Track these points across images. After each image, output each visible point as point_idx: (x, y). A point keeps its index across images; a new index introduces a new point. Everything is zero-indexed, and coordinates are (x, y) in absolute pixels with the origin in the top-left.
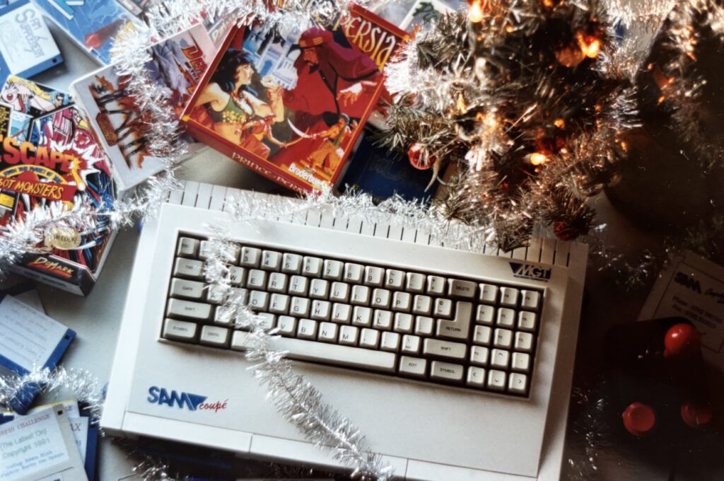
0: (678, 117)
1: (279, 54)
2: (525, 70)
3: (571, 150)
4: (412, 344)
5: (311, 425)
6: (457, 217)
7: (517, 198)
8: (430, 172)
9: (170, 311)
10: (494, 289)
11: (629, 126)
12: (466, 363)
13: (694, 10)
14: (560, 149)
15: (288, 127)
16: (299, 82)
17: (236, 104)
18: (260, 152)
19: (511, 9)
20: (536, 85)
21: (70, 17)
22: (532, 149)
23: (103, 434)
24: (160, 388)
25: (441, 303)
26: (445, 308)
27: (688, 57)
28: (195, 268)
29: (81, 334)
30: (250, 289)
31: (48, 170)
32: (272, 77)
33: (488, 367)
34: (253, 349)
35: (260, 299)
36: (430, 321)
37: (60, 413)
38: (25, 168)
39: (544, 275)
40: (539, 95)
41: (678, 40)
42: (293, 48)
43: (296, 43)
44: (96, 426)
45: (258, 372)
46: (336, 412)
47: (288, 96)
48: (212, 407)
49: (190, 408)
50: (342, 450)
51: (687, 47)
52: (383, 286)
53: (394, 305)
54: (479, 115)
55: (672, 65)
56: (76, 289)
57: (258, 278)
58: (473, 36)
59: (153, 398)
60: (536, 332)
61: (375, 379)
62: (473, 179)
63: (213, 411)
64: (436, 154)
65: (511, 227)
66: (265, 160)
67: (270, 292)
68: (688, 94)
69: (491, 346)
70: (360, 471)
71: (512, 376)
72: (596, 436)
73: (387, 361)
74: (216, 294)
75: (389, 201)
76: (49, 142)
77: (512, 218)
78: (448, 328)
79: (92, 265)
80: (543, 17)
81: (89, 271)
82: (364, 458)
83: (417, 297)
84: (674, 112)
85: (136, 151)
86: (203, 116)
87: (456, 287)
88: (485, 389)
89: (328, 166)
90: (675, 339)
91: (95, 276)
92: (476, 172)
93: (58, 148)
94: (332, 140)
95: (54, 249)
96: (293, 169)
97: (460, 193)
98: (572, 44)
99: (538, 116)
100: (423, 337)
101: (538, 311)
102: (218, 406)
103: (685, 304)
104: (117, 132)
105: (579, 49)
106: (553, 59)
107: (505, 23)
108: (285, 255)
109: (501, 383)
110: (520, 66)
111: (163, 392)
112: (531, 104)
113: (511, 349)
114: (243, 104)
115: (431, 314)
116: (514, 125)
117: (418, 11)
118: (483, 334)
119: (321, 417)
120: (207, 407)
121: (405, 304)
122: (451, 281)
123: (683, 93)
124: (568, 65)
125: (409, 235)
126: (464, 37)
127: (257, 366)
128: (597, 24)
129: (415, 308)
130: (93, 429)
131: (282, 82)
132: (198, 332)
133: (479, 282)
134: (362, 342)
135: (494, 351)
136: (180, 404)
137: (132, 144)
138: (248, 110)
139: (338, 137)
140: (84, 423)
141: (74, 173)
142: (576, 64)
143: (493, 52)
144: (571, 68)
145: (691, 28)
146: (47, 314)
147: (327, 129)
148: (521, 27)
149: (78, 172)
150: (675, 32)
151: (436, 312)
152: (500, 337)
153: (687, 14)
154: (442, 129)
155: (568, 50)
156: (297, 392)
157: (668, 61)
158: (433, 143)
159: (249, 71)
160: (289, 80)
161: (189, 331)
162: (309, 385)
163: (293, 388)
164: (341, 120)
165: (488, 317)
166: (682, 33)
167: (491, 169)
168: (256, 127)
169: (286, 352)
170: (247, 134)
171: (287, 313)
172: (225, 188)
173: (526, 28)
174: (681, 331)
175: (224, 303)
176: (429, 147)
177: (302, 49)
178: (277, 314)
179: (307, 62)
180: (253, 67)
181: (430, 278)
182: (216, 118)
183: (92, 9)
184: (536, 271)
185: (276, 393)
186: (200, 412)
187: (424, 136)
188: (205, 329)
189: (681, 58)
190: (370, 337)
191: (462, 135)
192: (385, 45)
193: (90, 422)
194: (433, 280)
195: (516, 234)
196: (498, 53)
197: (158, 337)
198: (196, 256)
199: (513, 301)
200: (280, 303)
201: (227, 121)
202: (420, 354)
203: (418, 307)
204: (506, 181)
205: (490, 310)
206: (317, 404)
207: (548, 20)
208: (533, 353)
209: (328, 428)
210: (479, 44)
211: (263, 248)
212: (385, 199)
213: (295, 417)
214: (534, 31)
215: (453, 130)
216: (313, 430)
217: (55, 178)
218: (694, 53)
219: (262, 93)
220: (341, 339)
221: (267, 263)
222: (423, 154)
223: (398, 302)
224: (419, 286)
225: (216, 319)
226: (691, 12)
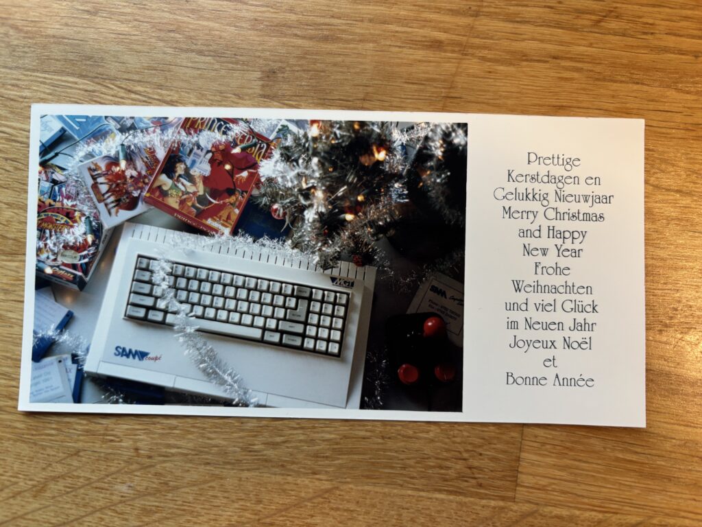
0: (432, 194)
1: (200, 156)
2: (341, 166)
3: (365, 214)
4: (272, 324)
5: (211, 371)
6: (297, 248)
7: (332, 238)
8: (284, 221)
9: (131, 301)
10: (320, 292)
11: (402, 201)
12: (303, 336)
13: (443, 131)
14: (358, 212)
15: (206, 197)
16: (212, 172)
17: (176, 186)
18: (190, 212)
19: (335, 130)
20: (346, 175)
21: (77, 128)
22: (343, 211)
23: (86, 375)
24: (122, 346)
25: (290, 300)
26: (292, 303)
27: (439, 160)
28: (146, 276)
29: (77, 313)
30: (177, 289)
31: (62, 216)
32: (197, 170)
33: (316, 338)
34: (178, 325)
35: (183, 295)
36: (283, 311)
37: (60, 361)
38: (48, 215)
39: (350, 284)
40: (348, 181)
41: (433, 149)
42: (208, 152)
43: (210, 149)
44: (82, 370)
45: (181, 338)
46: (226, 364)
47: (206, 180)
48: (152, 359)
49: (140, 360)
50: (229, 387)
51: (439, 153)
52: (256, 289)
53: (262, 300)
54: (312, 190)
55: (429, 164)
56: (75, 287)
57: (182, 283)
58: (311, 144)
59: (117, 353)
60: (344, 318)
61: (249, 344)
62: (307, 227)
63: (153, 361)
64: (287, 211)
65: (328, 255)
66: (193, 217)
67: (189, 291)
68: (438, 181)
69: (318, 326)
70: (239, 400)
71: (330, 344)
72: (381, 383)
73: (257, 333)
74: (158, 291)
75: (261, 240)
76: (63, 200)
77: (329, 250)
78: (293, 315)
79: (86, 272)
80: (353, 135)
81: (84, 277)
82: (241, 392)
83: (275, 296)
84: (429, 191)
85: (115, 206)
86: (157, 193)
87: (299, 291)
88: (314, 351)
89: (230, 219)
90: (431, 326)
91: (87, 279)
92: (309, 222)
93: (68, 203)
94: (231, 204)
95: (63, 263)
96: (210, 222)
97: (299, 234)
98: (369, 152)
99: (346, 193)
100: (278, 320)
101: (346, 306)
102: (156, 359)
103: (437, 305)
104: (103, 195)
105: (373, 155)
106: (357, 160)
107: (331, 138)
108: (199, 270)
109: (324, 348)
110: (337, 163)
111: (124, 350)
112: (343, 186)
113: (330, 328)
114: (180, 185)
115: (284, 306)
116: (333, 197)
117: (280, 130)
118: (314, 319)
119: (216, 366)
120: (151, 359)
121: (268, 300)
122: (296, 287)
123: (435, 180)
124: (366, 165)
125: (272, 260)
126: (307, 145)
127: (180, 334)
128: (386, 140)
129: (274, 303)
130: (80, 372)
131: (202, 172)
132: (147, 314)
133: (312, 288)
134: (242, 322)
135: (320, 329)
136: (134, 357)
137: (112, 202)
138: (183, 188)
139: (235, 202)
140: (73, 368)
141: (77, 219)
142: (371, 164)
143: (322, 154)
144: (368, 166)
145: (441, 142)
146: (56, 300)
147: (229, 198)
148: (340, 141)
149: (80, 218)
150: (432, 144)
151: (287, 305)
152: (324, 320)
153: (439, 134)
154: (291, 196)
155: (367, 156)
156: (203, 351)
157: (426, 161)
158: (286, 204)
159: (183, 166)
160: (206, 171)
161: (141, 313)
162: (210, 347)
163: (201, 348)
164: (237, 193)
165: (317, 309)
166: (436, 144)
167: (318, 221)
168: (188, 198)
169: (197, 327)
170: (182, 202)
171: (199, 304)
172: (165, 230)
173: (343, 141)
174: (434, 321)
175: (162, 297)
176: (283, 206)
177: (213, 153)
178: (193, 304)
179: (216, 159)
180: (185, 164)
181: (284, 285)
182: (164, 194)
183: (91, 123)
184: (345, 282)
185: (191, 351)
186: (145, 362)
187: (281, 199)
188: (151, 313)
189: (435, 159)
190: (247, 319)
191: (303, 201)
192: (261, 148)
193: (78, 367)
194: (286, 286)
195: (331, 260)
196: (326, 155)
197: (123, 316)
198: (147, 269)
199: (332, 299)
200: (195, 297)
201: (172, 196)
202: (276, 330)
203: (276, 302)
204: (327, 229)
205: (318, 305)
206: (215, 358)
207: (357, 137)
208: (343, 330)
209: (221, 373)
210: (315, 149)
211: (186, 265)
212: (259, 239)
213: (201, 366)
214: (347, 143)
215: (297, 198)
216: (212, 374)
217: (66, 221)
218: (443, 156)
219: (191, 178)
220: (230, 320)
221: (188, 274)
222: (279, 210)
223: (264, 299)
224: (277, 290)
225: (157, 306)
226: (441, 132)
